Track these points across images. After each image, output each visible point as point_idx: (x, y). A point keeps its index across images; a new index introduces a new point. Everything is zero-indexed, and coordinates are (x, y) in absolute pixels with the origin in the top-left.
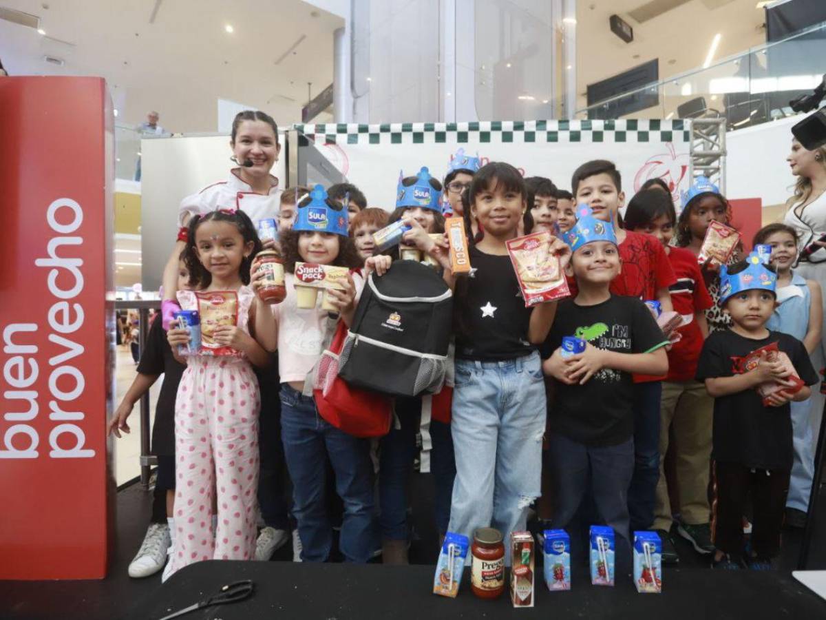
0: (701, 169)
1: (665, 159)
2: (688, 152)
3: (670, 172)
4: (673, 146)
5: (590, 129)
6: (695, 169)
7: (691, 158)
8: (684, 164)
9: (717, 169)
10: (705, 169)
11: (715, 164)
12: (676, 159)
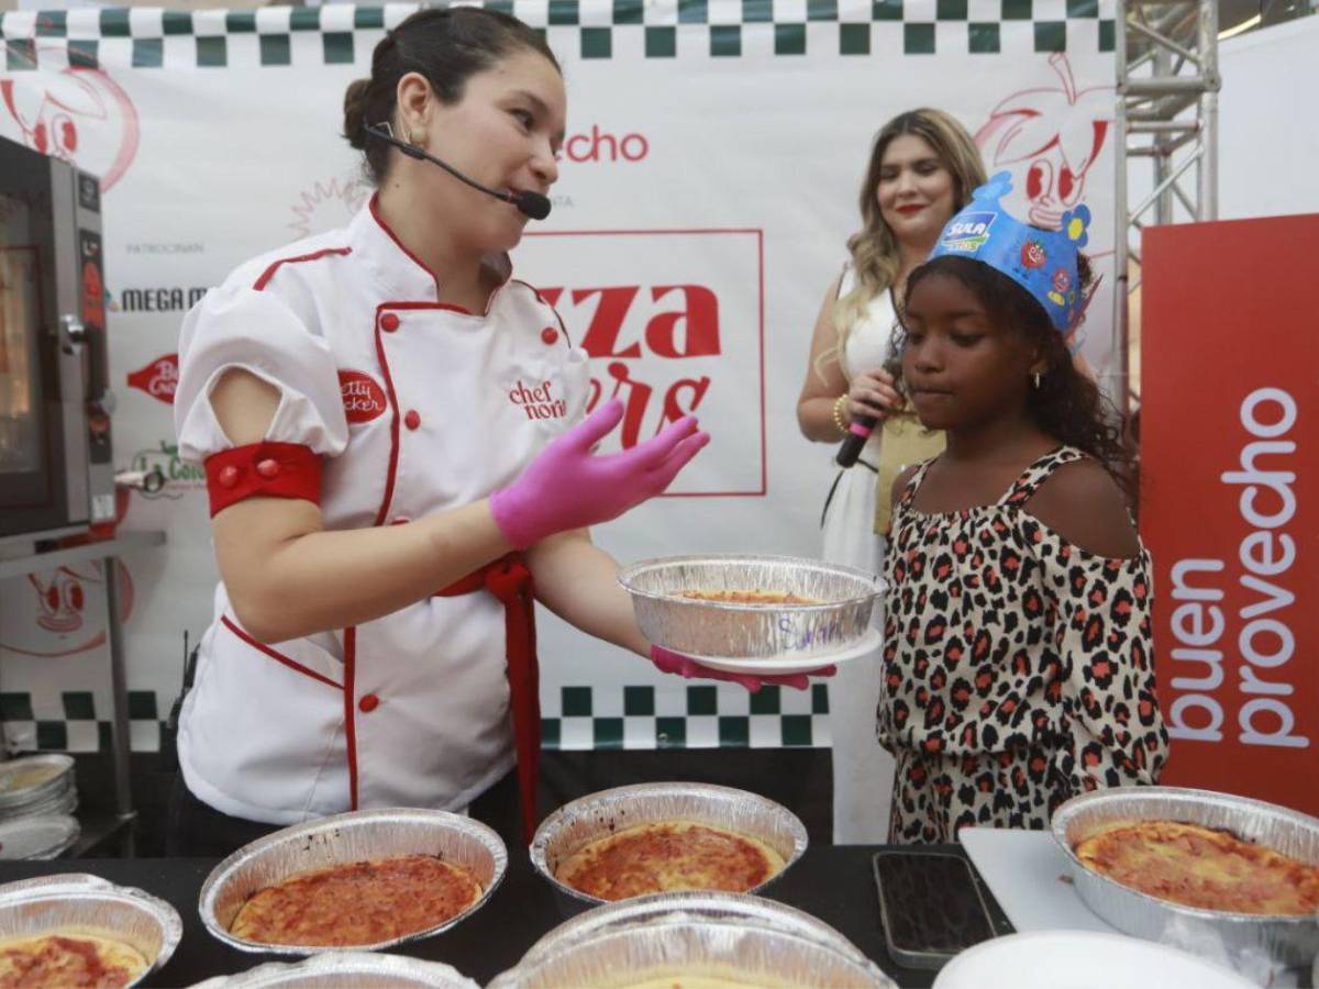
0: (1147, 130)
1: (1047, 104)
2: (1113, 82)
3: (1062, 140)
4: (1067, 62)
5: (834, 17)
6: (1131, 131)
7: (1119, 99)
8: (1100, 118)
9: (1193, 131)
10: (1158, 131)
11: (1187, 116)
12: (1079, 100)
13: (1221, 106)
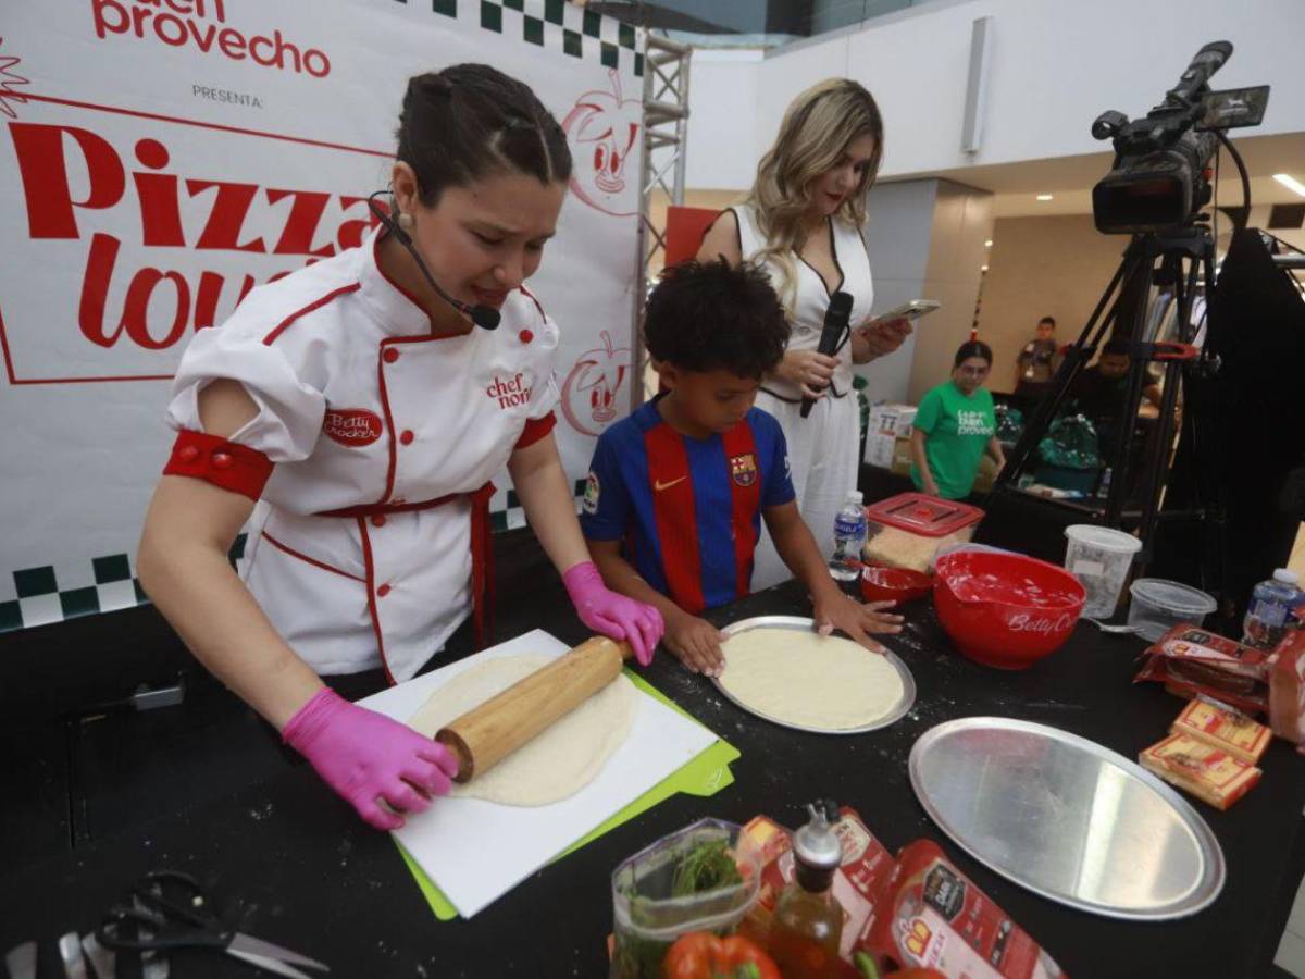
2: (641, 98)
9: (673, 142)
12: (624, 106)
13: (690, 126)
